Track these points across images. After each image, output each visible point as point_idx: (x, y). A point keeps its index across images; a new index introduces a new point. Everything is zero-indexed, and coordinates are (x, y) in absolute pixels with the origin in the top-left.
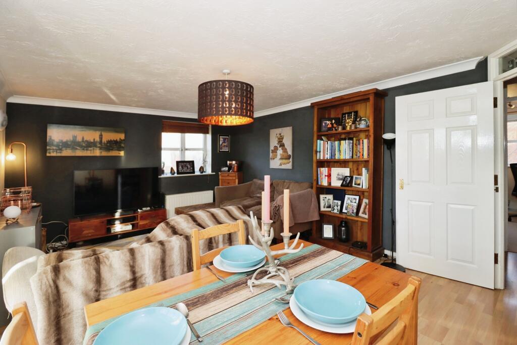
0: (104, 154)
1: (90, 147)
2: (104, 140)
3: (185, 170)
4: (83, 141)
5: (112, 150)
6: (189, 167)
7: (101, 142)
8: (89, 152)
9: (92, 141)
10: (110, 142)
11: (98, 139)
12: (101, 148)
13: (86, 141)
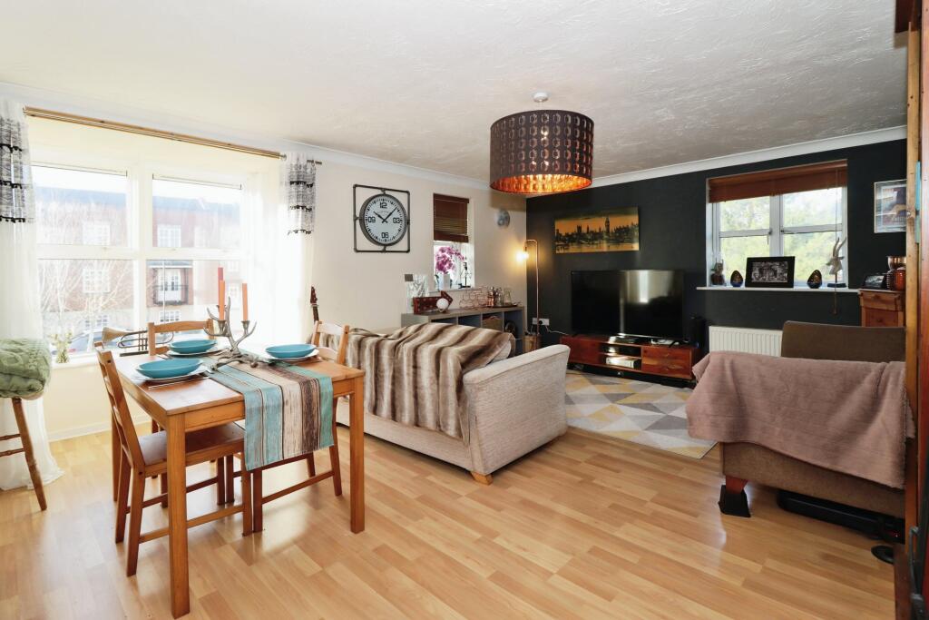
0: (613, 248)
1: (596, 239)
2: (612, 228)
3: (767, 277)
4: (588, 232)
5: (622, 242)
6: (779, 271)
7: (608, 231)
8: (595, 246)
9: (598, 231)
10: (619, 230)
11: (604, 228)
12: (608, 241)
13: (592, 232)
